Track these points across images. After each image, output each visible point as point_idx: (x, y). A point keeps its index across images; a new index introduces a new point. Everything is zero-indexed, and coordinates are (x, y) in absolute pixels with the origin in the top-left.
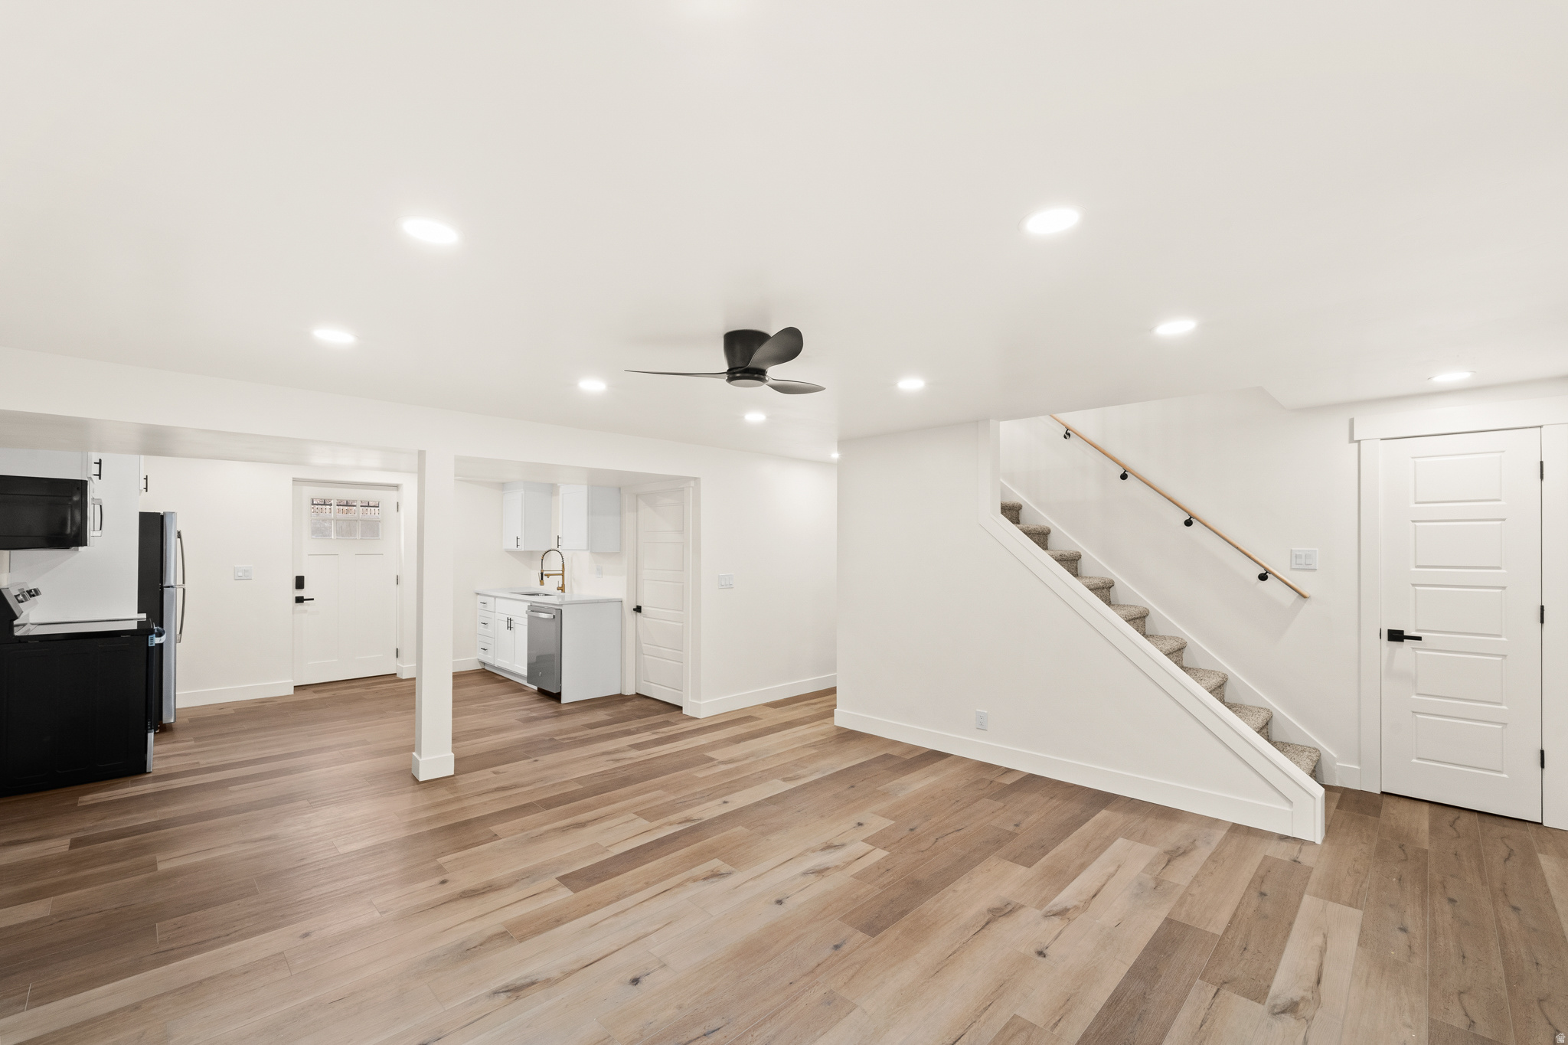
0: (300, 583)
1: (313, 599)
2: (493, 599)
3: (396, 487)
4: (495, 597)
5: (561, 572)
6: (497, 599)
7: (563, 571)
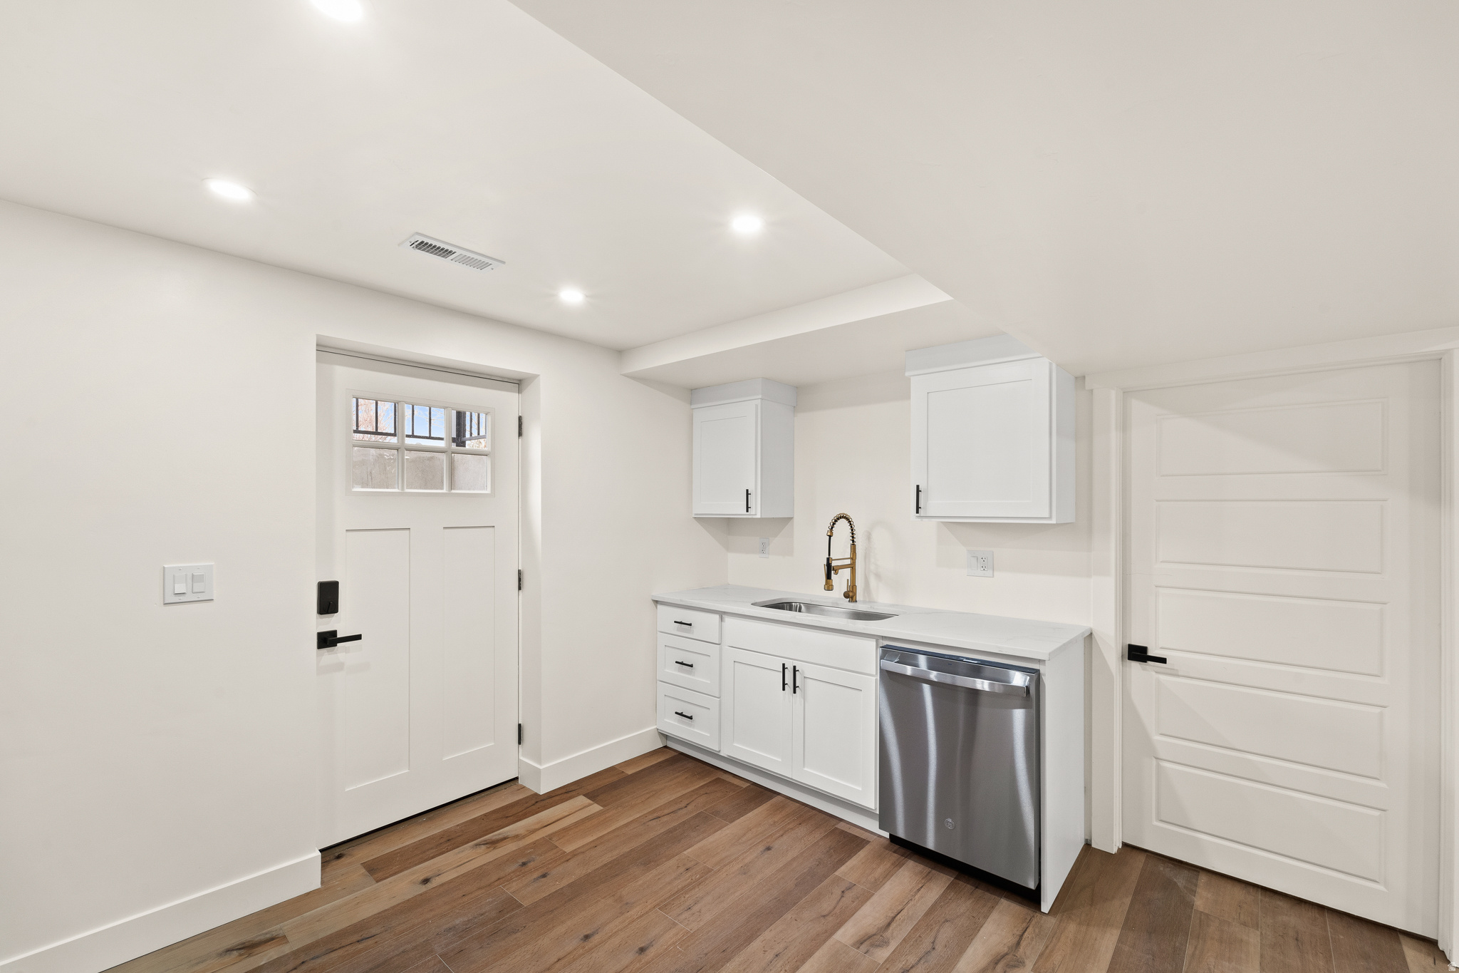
0: (328, 598)
1: (358, 637)
2: (717, 617)
3: (518, 383)
4: (722, 614)
5: (848, 562)
6: (727, 619)
7: (853, 558)
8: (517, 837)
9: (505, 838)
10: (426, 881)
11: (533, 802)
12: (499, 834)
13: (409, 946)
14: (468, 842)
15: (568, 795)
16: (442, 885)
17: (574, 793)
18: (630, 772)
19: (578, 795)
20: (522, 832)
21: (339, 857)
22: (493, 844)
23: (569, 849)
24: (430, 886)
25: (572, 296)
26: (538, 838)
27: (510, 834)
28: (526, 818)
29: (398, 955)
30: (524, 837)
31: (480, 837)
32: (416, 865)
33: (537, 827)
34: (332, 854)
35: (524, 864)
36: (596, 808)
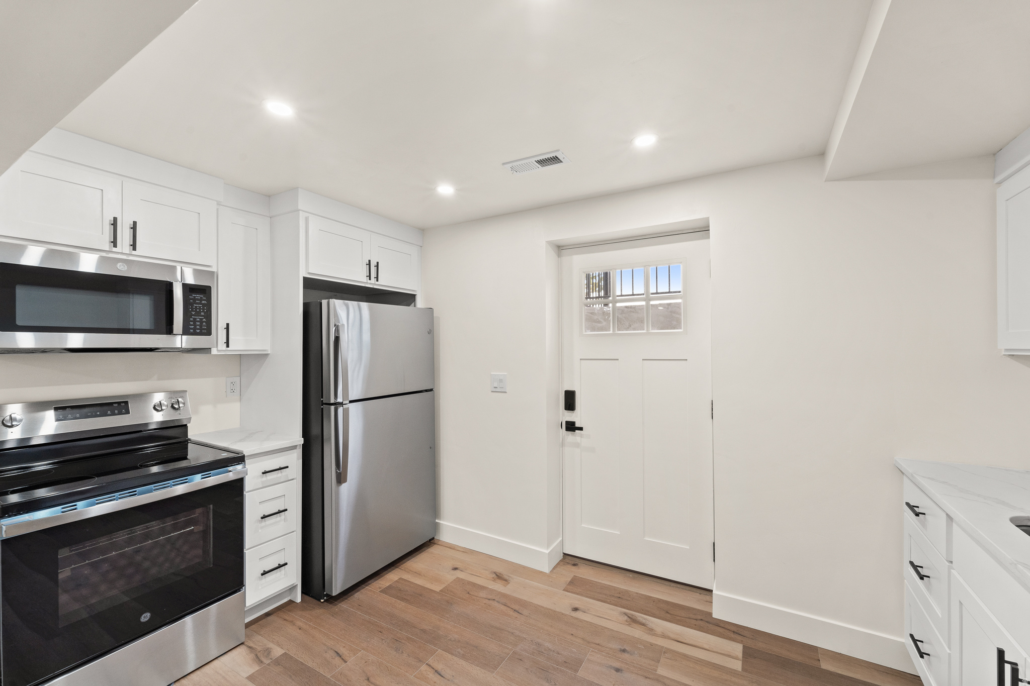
0: (570, 401)
8: (651, 631)
9: (643, 625)
10: (576, 609)
11: (699, 617)
12: (645, 619)
13: (517, 633)
14: (624, 608)
15: (732, 635)
16: (577, 619)
17: (739, 638)
18: (825, 665)
19: (741, 642)
20: (659, 630)
21: (574, 565)
22: (633, 621)
23: (661, 671)
24: (575, 614)
25: (645, 141)
26: (659, 643)
27: (651, 625)
28: (677, 624)
29: (509, 632)
30: (655, 635)
31: (634, 611)
32: (587, 597)
33: (672, 636)
34: (569, 559)
35: (624, 651)
36: (737, 665)
